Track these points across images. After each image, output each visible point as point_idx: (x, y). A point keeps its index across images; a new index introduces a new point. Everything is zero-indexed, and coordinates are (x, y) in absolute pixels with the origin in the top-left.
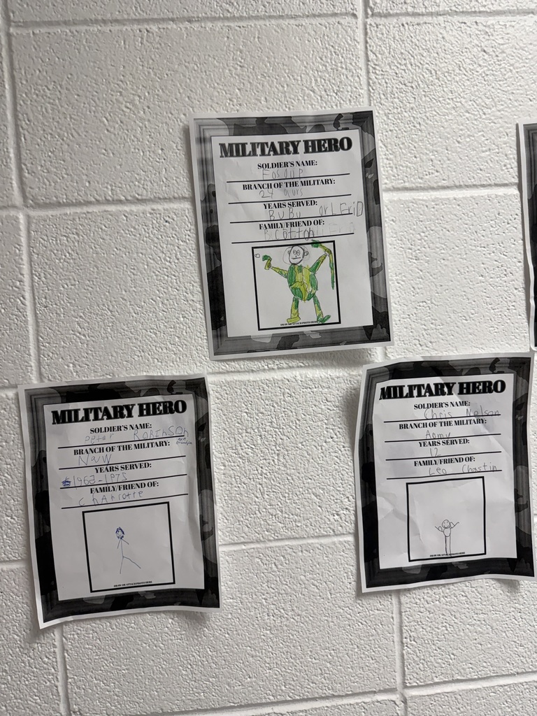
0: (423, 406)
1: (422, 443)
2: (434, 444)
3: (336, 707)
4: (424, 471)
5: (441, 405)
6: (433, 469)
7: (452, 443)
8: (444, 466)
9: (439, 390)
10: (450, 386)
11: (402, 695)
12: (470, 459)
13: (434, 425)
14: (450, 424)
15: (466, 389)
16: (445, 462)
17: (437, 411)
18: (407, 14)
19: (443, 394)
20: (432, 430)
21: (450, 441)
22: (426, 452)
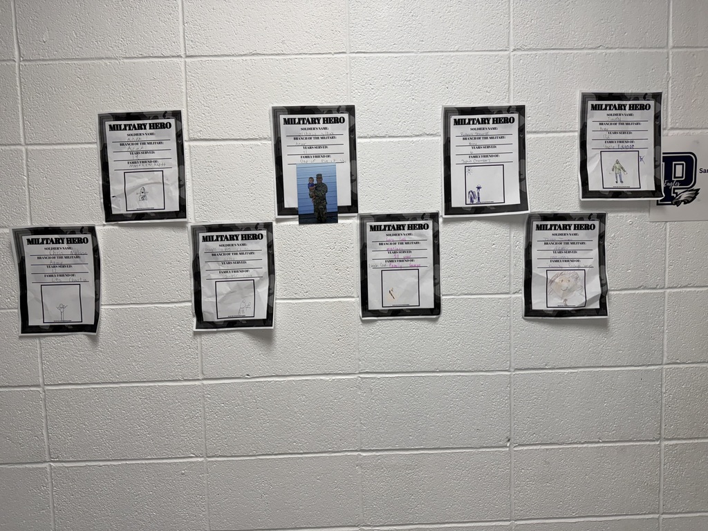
0: (49, 249)
1: (48, 266)
2: (54, 267)
3: (11, 391)
4: (49, 279)
5: (58, 249)
6: (54, 279)
7: (63, 267)
8: (59, 278)
9: (57, 241)
10: (62, 239)
11: (43, 388)
12: (73, 275)
13: (54, 258)
14: (62, 258)
15: (70, 241)
16: (60, 276)
17: (56, 251)
18: (40, 60)
19: (59, 243)
20: (53, 260)
21: (63, 266)
22: (50, 271)
